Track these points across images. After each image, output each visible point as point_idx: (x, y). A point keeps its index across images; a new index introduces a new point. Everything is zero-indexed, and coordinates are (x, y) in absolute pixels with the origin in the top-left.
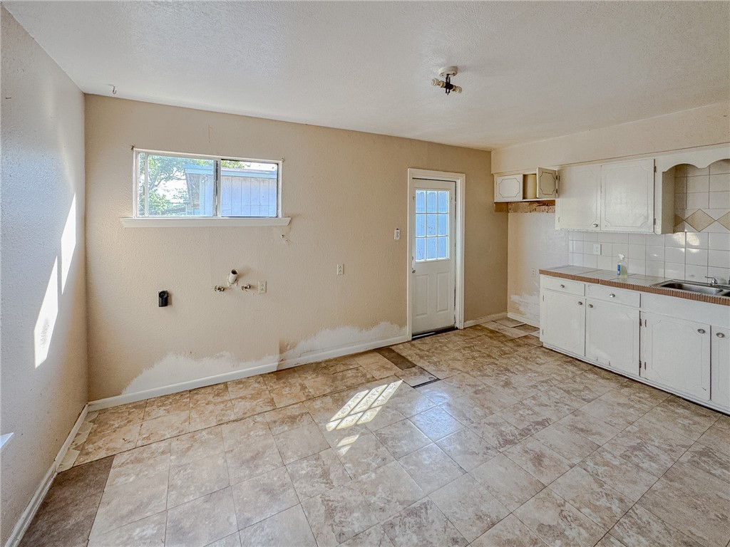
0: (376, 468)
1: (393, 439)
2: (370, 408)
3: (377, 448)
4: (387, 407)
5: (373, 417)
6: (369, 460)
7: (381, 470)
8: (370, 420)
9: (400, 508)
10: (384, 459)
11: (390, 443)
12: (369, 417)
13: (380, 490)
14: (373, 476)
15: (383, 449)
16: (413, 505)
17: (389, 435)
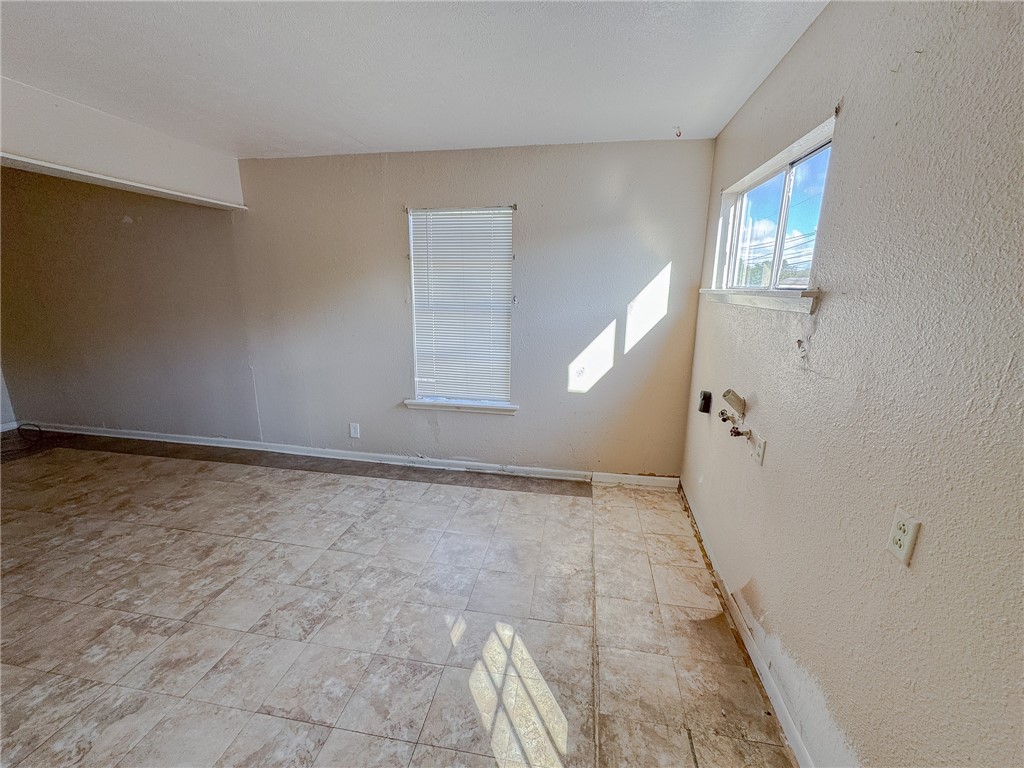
0: (391, 628)
1: (404, 682)
2: (500, 704)
3: (413, 650)
4: (476, 739)
5: (474, 692)
6: (408, 631)
7: (383, 631)
8: (471, 682)
9: (335, 614)
10: (391, 643)
11: (403, 670)
12: (480, 687)
13: (368, 614)
14: (387, 620)
15: (405, 654)
16: (321, 625)
17: (418, 682)
